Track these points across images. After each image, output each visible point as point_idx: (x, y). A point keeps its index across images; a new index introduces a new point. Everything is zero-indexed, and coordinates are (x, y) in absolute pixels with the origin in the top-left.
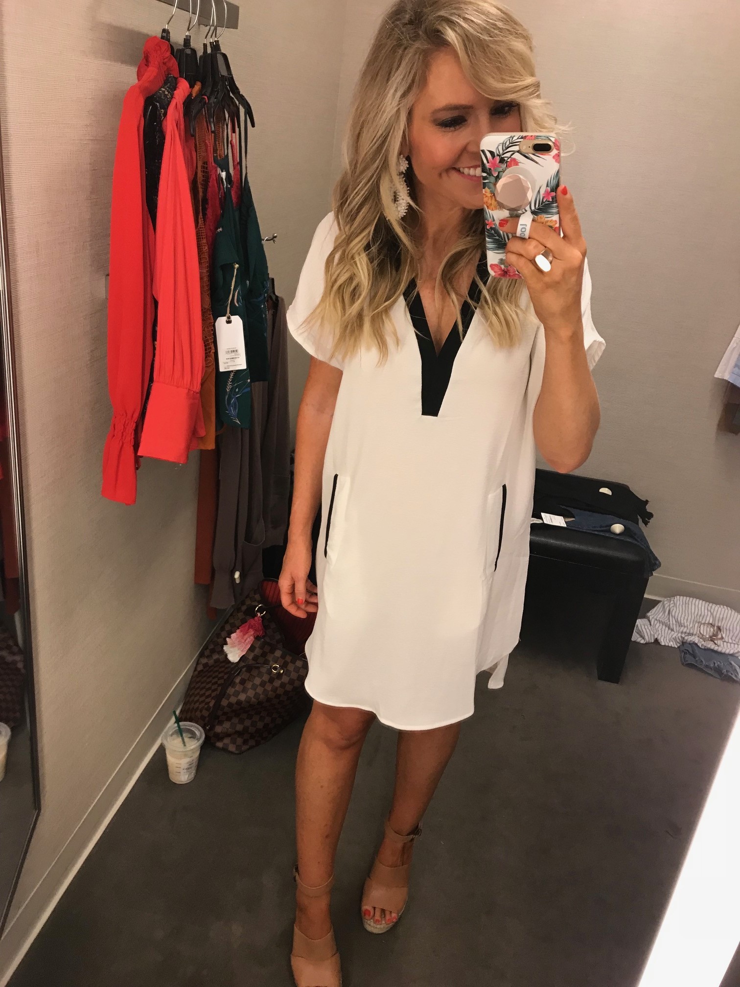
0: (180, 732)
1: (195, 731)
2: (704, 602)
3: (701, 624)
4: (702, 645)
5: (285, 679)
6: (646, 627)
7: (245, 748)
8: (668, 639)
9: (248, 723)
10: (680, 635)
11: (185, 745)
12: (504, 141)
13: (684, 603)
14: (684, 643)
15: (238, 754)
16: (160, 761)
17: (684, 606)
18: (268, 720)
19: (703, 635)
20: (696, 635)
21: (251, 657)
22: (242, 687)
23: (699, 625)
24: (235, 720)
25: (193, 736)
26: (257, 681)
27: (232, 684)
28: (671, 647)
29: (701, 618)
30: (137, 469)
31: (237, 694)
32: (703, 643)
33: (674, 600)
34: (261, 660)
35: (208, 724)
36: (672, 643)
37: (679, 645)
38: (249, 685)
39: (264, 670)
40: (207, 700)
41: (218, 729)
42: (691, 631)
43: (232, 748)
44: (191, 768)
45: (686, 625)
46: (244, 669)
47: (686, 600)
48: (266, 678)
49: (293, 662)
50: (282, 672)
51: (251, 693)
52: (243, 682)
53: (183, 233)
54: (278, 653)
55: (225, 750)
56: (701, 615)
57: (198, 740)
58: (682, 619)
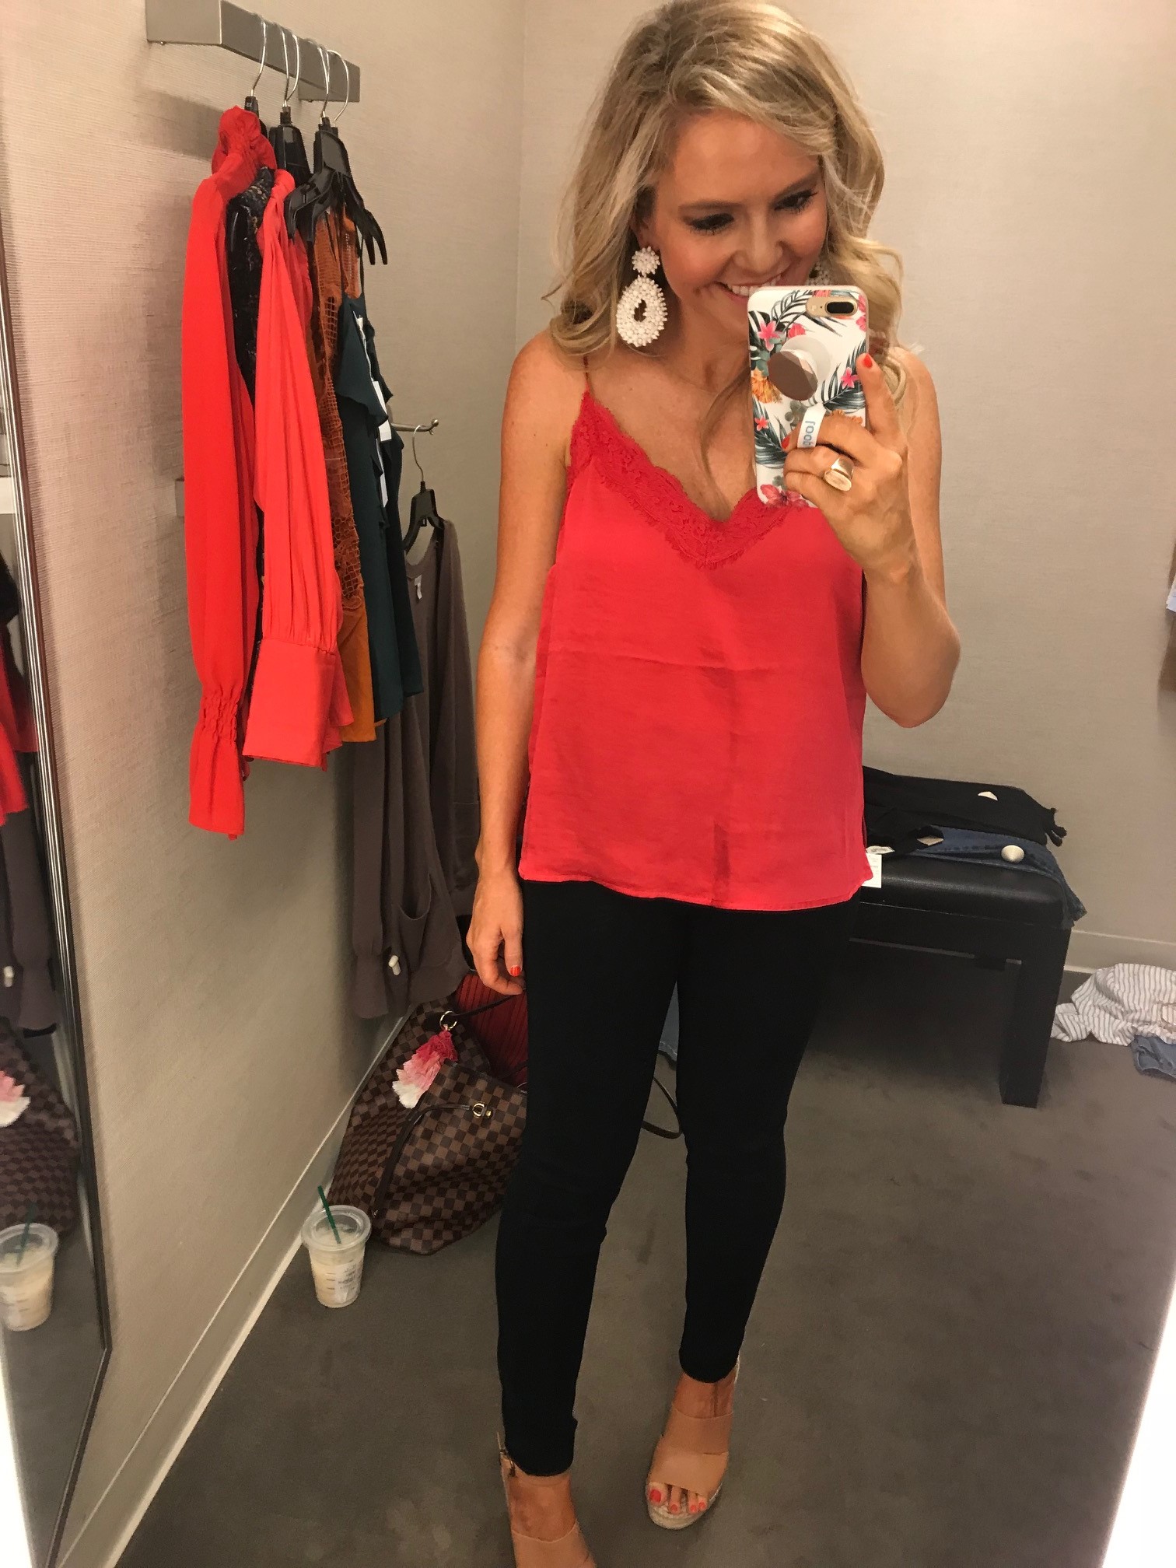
0: (331, 1222)
1: (355, 1219)
2: (1163, 971)
3: (1163, 1005)
4: (1168, 1038)
5: (495, 1126)
6: (1071, 1018)
7: (436, 1244)
8: (1111, 1031)
9: (439, 1202)
10: (1129, 1024)
11: (339, 1242)
12: (783, 298)
13: (1131, 975)
14: (1137, 1037)
15: (426, 1255)
16: (301, 1275)
17: (1131, 979)
18: (471, 1196)
19: (1168, 1023)
20: (1156, 1022)
21: (438, 1094)
22: (426, 1143)
23: (1160, 1006)
24: (419, 1199)
25: (352, 1227)
26: (450, 1132)
27: (409, 1138)
28: (1117, 1045)
29: (1161, 995)
30: (244, 779)
31: (418, 1154)
32: (1169, 1034)
33: (1114, 972)
34: (455, 1097)
35: (376, 1208)
36: (1118, 1039)
37: (1129, 1041)
38: (437, 1139)
39: (460, 1113)
40: (372, 1169)
41: (392, 1215)
42: (1148, 1018)
43: (416, 1245)
44: (351, 1280)
45: (1138, 1008)
46: (428, 1114)
47: (1134, 968)
48: (464, 1126)
49: (506, 1097)
50: (489, 1114)
51: (441, 1152)
52: (427, 1135)
53: (297, 407)
54: (481, 1085)
55: (404, 1249)
56: (1160, 991)
57: (361, 1232)
58: (1131, 1000)
